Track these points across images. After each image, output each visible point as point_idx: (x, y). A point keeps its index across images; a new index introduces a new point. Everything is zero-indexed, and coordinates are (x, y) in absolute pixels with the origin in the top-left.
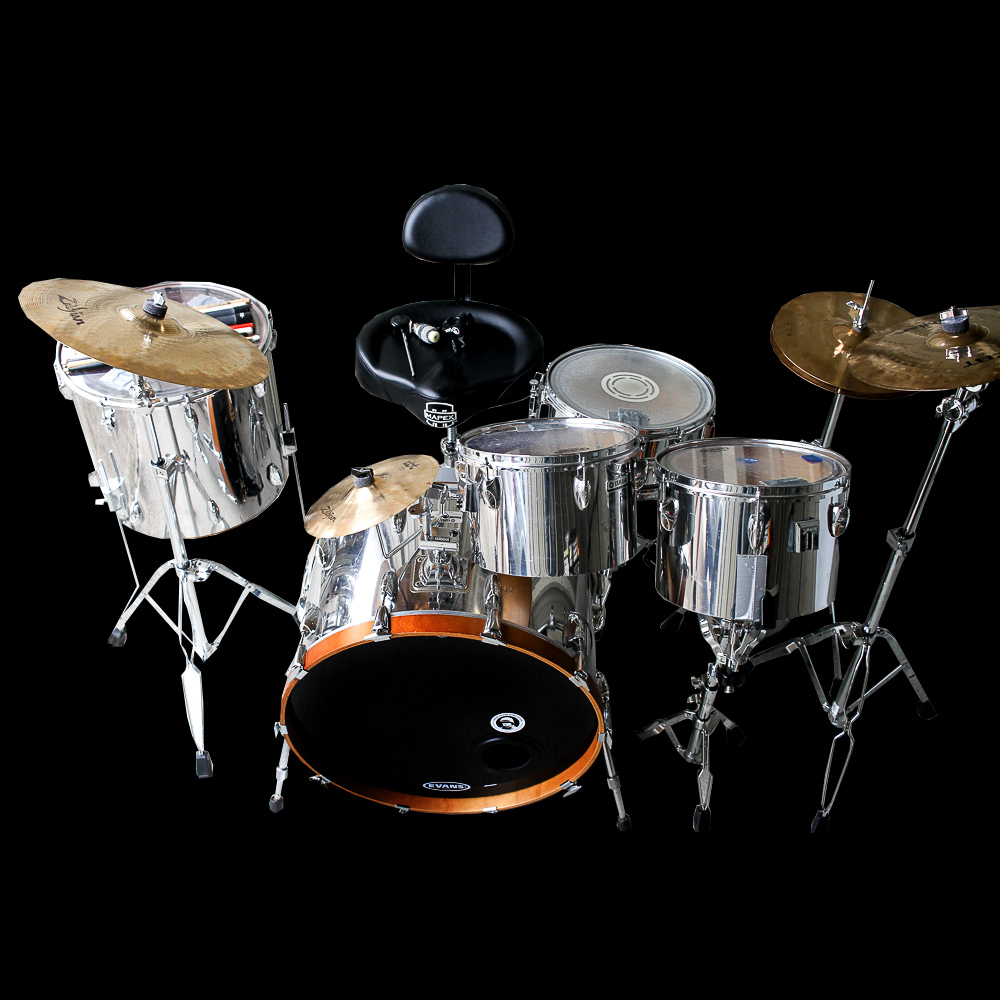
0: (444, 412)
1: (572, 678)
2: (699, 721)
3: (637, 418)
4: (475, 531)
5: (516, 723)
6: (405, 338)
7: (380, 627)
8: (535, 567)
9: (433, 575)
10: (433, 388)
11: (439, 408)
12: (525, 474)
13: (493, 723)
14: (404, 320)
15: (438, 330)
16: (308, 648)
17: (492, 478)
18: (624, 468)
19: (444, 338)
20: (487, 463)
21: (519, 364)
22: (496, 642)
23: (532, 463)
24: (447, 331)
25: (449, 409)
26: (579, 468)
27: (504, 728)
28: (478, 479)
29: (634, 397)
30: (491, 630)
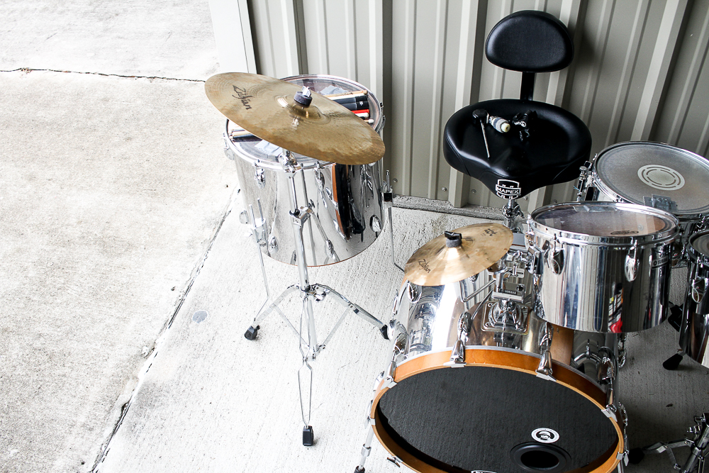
0: (512, 187)
1: (604, 410)
2: (696, 448)
3: (667, 204)
4: (538, 288)
5: (552, 436)
6: (483, 127)
7: (457, 356)
8: (584, 322)
9: (501, 318)
10: (504, 169)
11: (508, 184)
12: (583, 249)
13: (534, 434)
14: (483, 114)
15: (509, 123)
16: (398, 365)
17: (558, 250)
18: (666, 249)
19: (514, 130)
20: (556, 238)
21: (572, 153)
22: (548, 378)
23: (590, 241)
24: (516, 124)
25: (515, 185)
26: (632, 248)
27: (542, 439)
28: (545, 248)
29: (664, 186)
30: (545, 368)
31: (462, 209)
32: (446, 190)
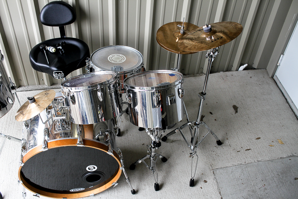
0: (60, 74)
1: (108, 153)
2: (151, 158)
3: (119, 68)
4: (70, 112)
5: (94, 168)
6: (45, 52)
7: (44, 146)
8: (90, 121)
9: (59, 127)
10: (55, 67)
11: (58, 73)
12: (83, 93)
13: (87, 169)
14: (44, 46)
15: (55, 48)
16: (23, 156)
17: (72, 95)
18: (113, 86)
19: (57, 50)
20: (69, 91)
21: (82, 56)
22: (82, 146)
23: (84, 89)
24: (58, 48)
25: (61, 73)
26: (98, 88)
27: (91, 170)
28: (68, 96)
29: (118, 61)
30: (80, 142)
31: (51, 86)
32: (43, 80)
